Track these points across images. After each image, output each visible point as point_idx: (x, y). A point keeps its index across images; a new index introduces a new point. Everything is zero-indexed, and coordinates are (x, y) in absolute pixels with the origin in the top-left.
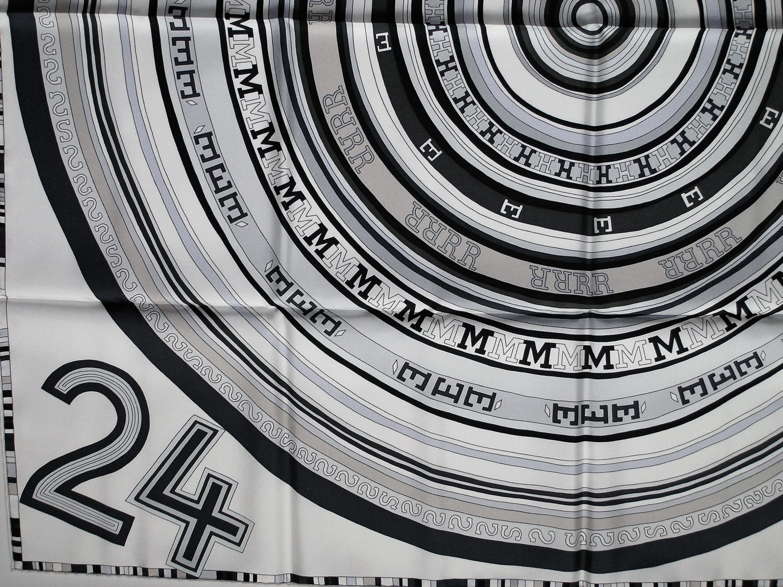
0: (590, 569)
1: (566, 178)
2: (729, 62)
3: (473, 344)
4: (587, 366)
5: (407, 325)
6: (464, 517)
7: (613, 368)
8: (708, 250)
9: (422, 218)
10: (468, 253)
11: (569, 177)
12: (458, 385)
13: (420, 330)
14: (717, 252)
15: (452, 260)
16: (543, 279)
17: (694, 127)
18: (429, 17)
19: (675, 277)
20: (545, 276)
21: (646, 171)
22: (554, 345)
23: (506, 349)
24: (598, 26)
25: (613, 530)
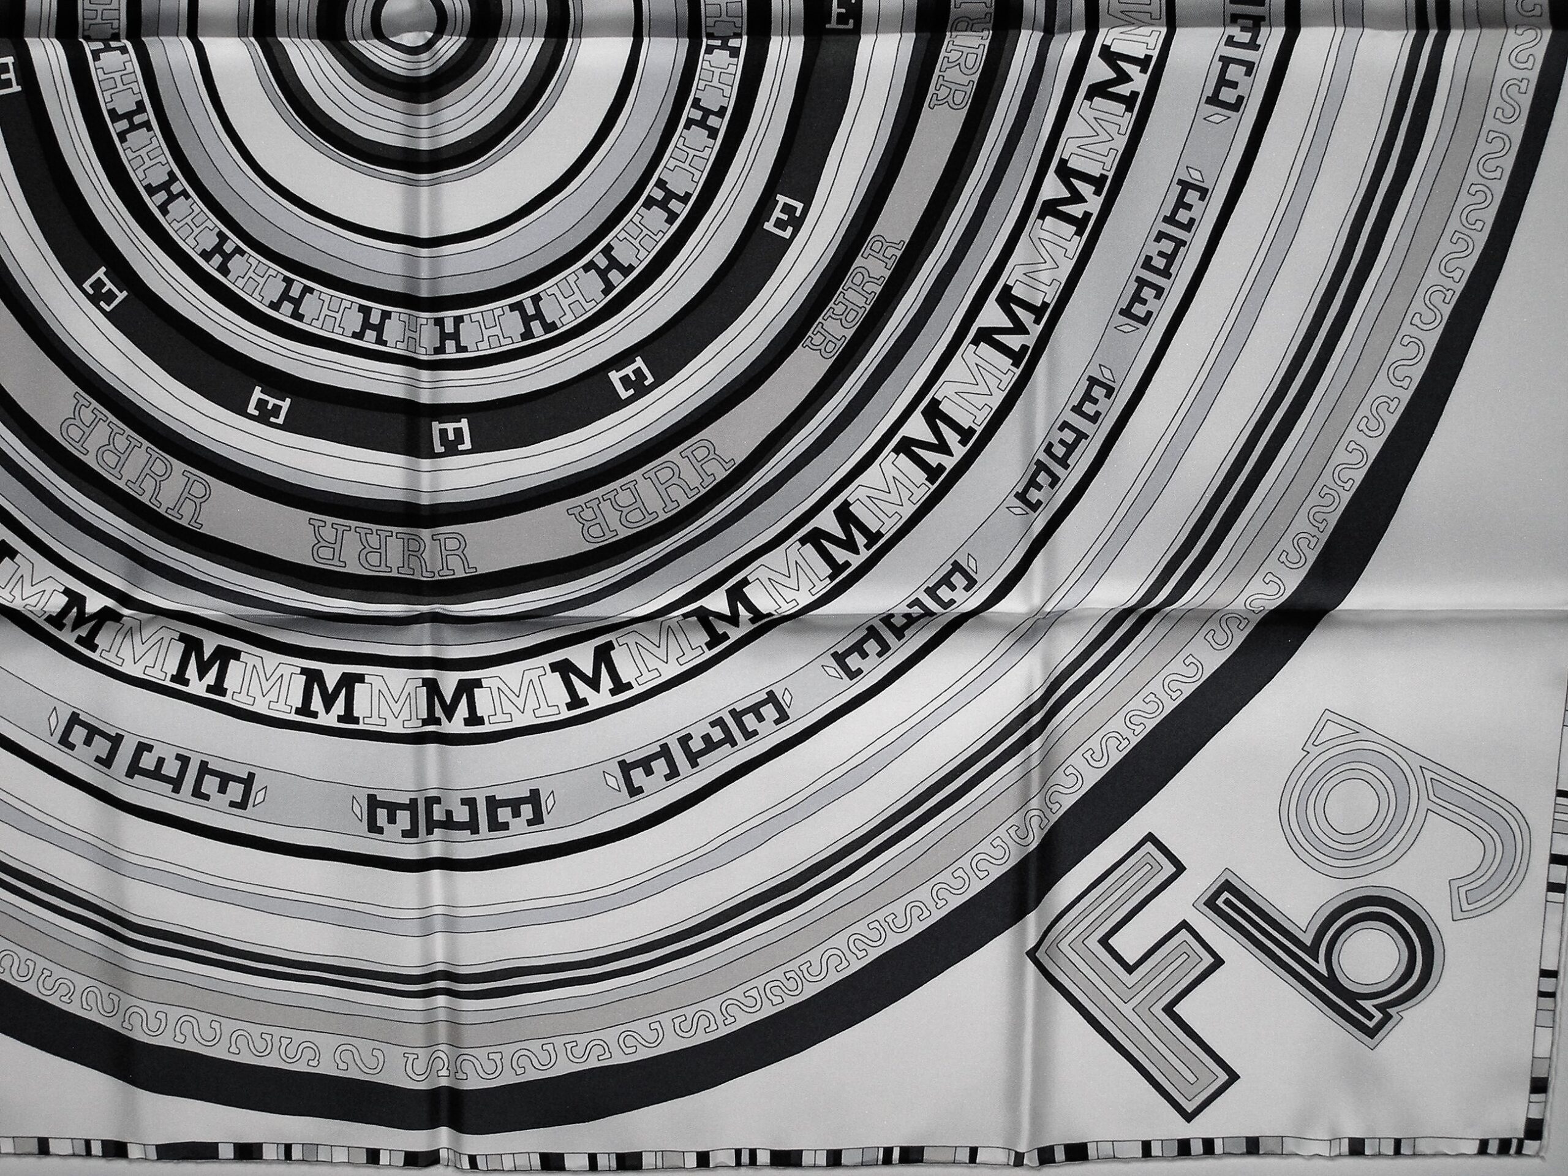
0: (459, 1125)
1: (376, 343)
2: (696, 104)
3: (201, 677)
4: (432, 719)
5: (68, 637)
6: (205, 1019)
7: (484, 724)
8: (667, 484)
9: (94, 424)
10: (185, 494)
11: (380, 341)
12: (179, 757)
13: (93, 648)
14: (688, 490)
15: (155, 508)
16: (337, 545)
17: (629, 238)
18: (90, 25)
19: (602, 539)
20: (339, 538)
21: (536, 326)
22: (360, 678)
23: (266, 686)
24: (425, 37)
25: (499, 1049)
